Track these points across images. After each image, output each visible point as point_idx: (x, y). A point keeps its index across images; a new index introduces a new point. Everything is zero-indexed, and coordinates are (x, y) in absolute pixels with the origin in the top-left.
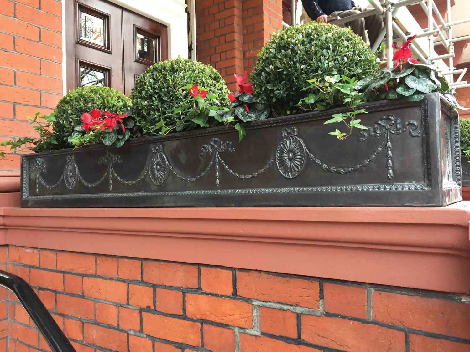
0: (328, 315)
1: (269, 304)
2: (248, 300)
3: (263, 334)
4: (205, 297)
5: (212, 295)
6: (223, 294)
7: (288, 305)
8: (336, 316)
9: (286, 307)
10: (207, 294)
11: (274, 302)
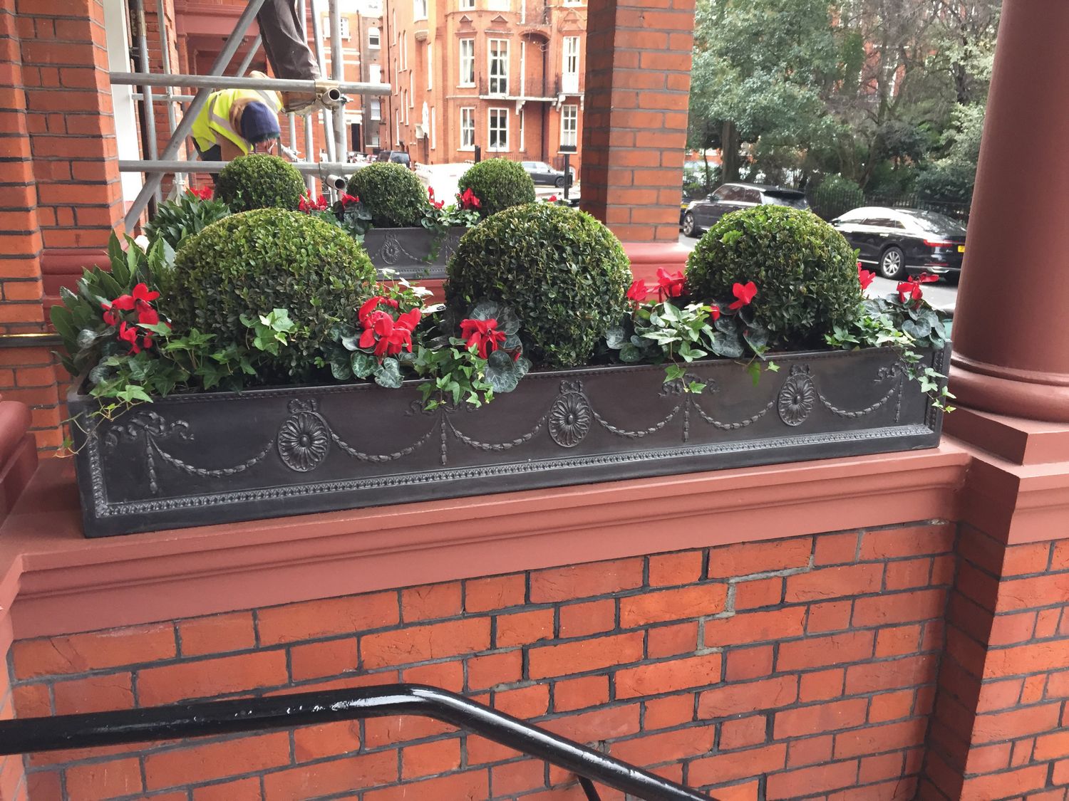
0: (817, 568)
1: (751, 576)
2: (723, 581)
3: (738, 612)
4: (656, 594)
5: (668, 588)
6: (685, 583)
7: (774, 571)
8: (825, 567)
9: (772, 574)
10: (660, 589)
11: (758, 573)
